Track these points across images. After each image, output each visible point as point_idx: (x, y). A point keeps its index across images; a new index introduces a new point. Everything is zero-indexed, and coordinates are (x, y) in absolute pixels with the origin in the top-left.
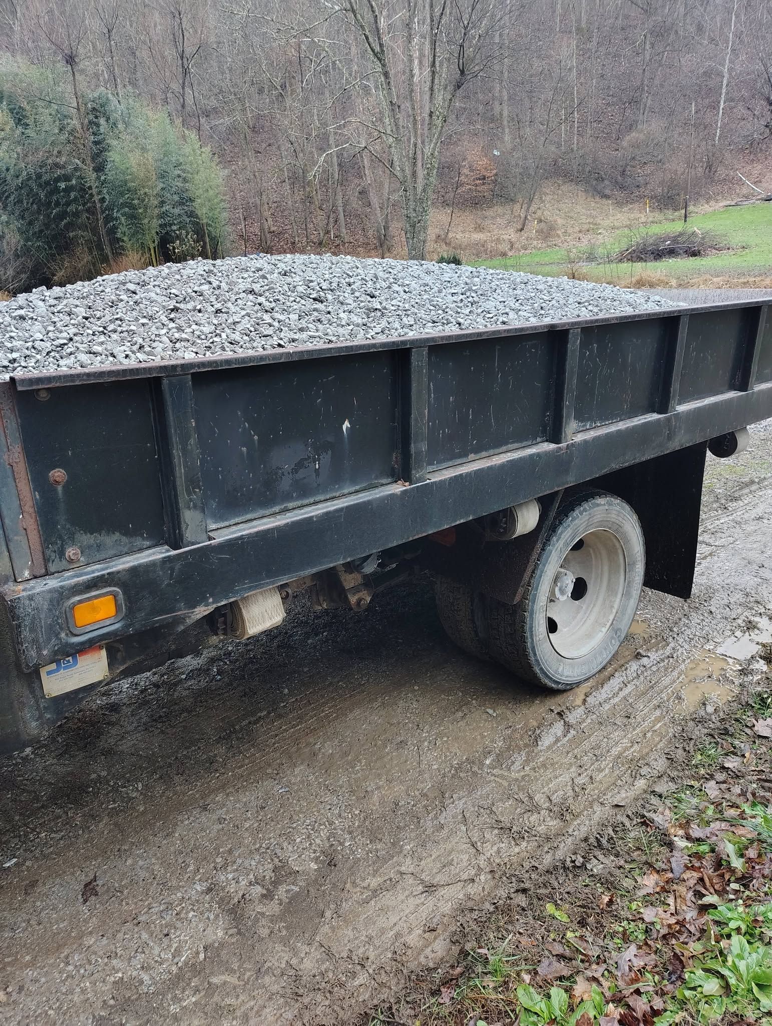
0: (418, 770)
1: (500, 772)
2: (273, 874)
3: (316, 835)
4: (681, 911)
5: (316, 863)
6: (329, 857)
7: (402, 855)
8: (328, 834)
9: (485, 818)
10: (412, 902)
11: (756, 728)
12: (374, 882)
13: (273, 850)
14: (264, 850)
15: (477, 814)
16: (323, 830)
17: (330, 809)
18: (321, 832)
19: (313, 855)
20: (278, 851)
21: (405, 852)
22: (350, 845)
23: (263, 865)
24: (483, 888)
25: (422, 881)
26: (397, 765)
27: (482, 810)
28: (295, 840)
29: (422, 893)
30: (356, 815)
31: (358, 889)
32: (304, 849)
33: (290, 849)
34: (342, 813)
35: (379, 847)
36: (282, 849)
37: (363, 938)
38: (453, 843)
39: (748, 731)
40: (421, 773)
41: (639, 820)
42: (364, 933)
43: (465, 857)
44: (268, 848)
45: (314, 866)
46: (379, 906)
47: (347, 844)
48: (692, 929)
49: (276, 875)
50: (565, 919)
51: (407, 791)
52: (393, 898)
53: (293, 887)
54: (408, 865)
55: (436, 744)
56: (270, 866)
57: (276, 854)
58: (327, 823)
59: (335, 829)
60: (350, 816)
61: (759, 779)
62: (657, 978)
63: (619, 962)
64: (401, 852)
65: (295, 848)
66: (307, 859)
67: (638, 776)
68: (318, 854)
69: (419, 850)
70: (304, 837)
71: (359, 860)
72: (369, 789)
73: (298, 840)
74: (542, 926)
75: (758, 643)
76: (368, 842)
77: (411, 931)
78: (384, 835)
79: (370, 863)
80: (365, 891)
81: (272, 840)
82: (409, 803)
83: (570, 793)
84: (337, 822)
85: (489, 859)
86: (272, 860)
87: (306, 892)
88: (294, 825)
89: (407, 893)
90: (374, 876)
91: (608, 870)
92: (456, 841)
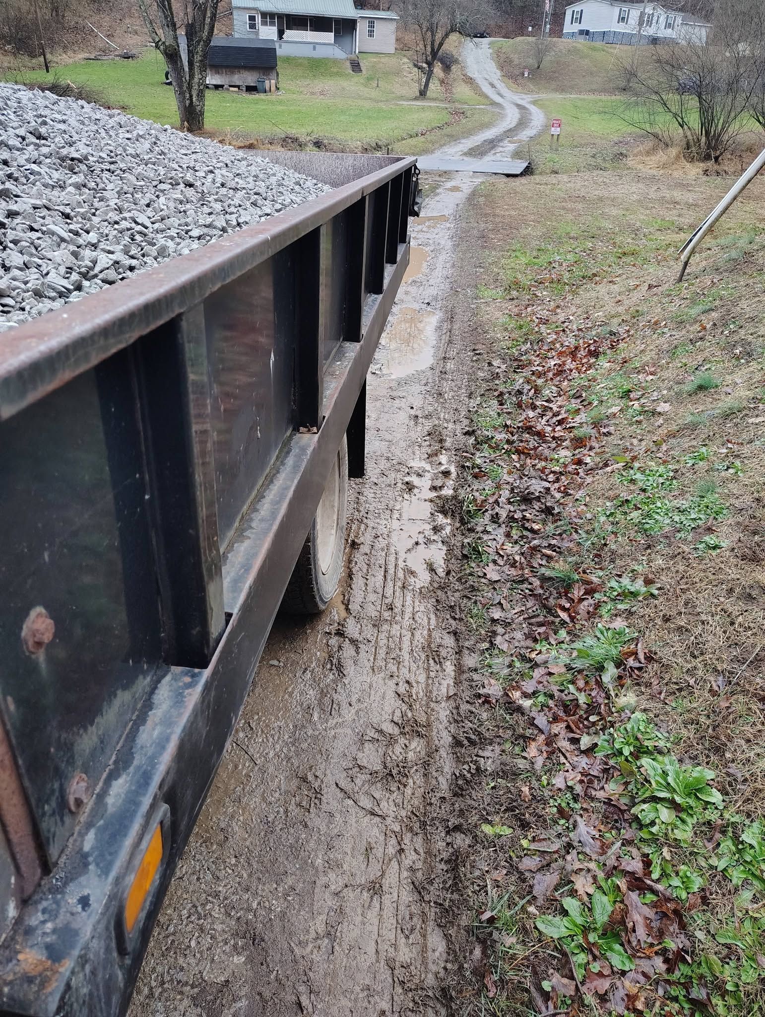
0: (256, 768)
1: (334, 722)
2: (199, 1009)
3: (209, 920)
4: (575, 763)
5: (239, 954)
6: (248, 935)
7: (321, 874)
8: (222, 910)
9: (361, 778)
10: (372, 915)
11: (488, 576)
12: (319, 926)
13: (172, 980)
14: (160, 990)
15: (349, 779)
16: (212, 909)
17: (198, 879)
18: (213, 913)
19: (227, 948)
20: (180, 976)
21: (321, 868)
22: (259, 904)
23: (175, 1009)
24: (415, 850)
25: (362, 887)
26: (229, 778)
27: (350, 772)
28: (189, 947)
29: (372, 898)
30: (236, 865)
31: (311, 946)
32: (209, 949)
33: (193, 961)
34: (217, 873)
35: (290, 883)
36: (182, 969)
37: (361, 995)
38: (354, 825)
39: (483, 580)
40: (262, 770)
41: (480, 701)
42: (357, 989)
43: (375, 831)
44: (163, 983)
45: (239, 960)
46: (346, 947)
47: (255, 905)
48: (595, 773)
49: (203, 1008)
50: (508, 831)
51: (264, 799)
52: (352, 926)
53: (239, 1005)
54: (335, 880)
55: (252, 729)
56: (186, 1002)
57: (179, 982)
58: (210, 898)
59: (226, 898)
60: (230, 871)
61: (524, 619)
62: (613, 832)
63: (582, 839)
64: (317, 871)
65: (198, 955)
66: (224, 957)
67: (442, 660)
68: (232, 942)
69: (332, 856)
70: (197, 934)
71: (283, 913)
72: (223, 825)
73: (193, 944)
74: (496, 850)
75: (426, 500)
76: (275, 886)
77: (395, 946)
78: (285, 866)
79: (297, 907)
80: (319, 942)
81: (159, 969)
82: (278, 812)
83: (404, 707)
84: (221, 889)
85: (396, 817)
86: (181, 993)
87: (258, 997)
88: (171, 929)
89: (359, 910)
90: (314, 919)
91: (499, 762)
92: (354, 820)
